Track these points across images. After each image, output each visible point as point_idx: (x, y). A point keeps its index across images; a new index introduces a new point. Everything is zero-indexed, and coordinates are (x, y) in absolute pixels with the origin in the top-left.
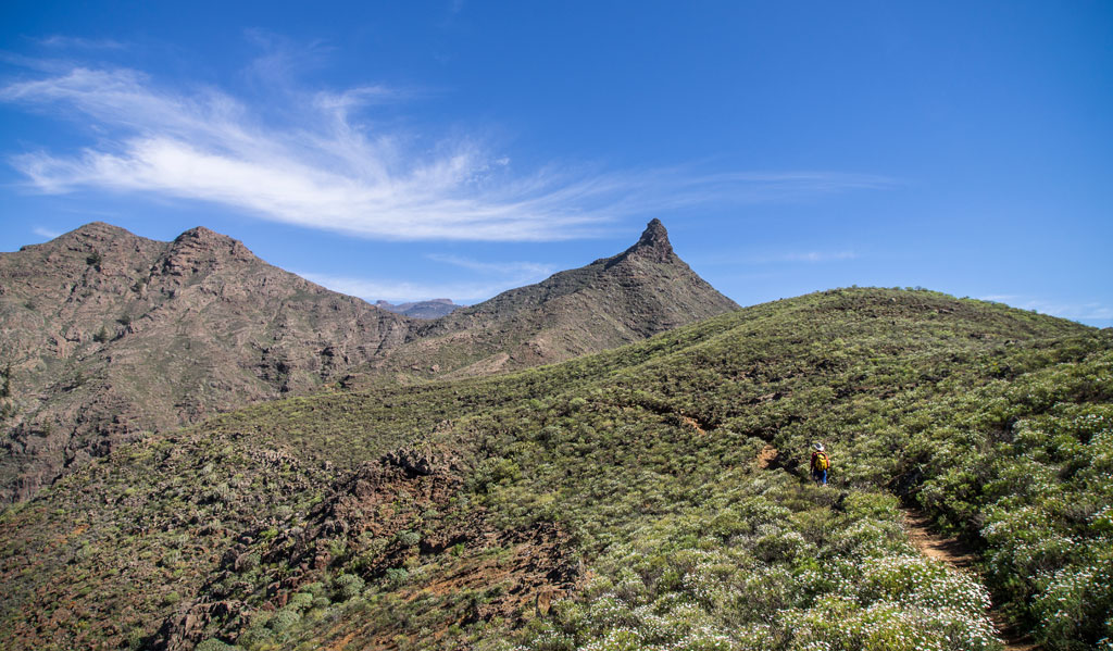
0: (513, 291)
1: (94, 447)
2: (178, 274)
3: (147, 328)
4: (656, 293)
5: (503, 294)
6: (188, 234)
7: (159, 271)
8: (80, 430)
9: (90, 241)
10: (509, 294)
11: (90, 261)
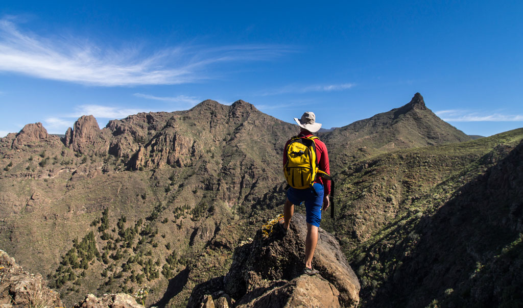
0: (360, 121)
1: (249, 173)
2: (238, 117)
3: (241, 137)
4: (427, 122)
5: (356, 122)
6: (237, 102)
7: (232, 116)
8: (243, 168)
9: (209, 106)
10: (358, 122)
11: (212, 114)
